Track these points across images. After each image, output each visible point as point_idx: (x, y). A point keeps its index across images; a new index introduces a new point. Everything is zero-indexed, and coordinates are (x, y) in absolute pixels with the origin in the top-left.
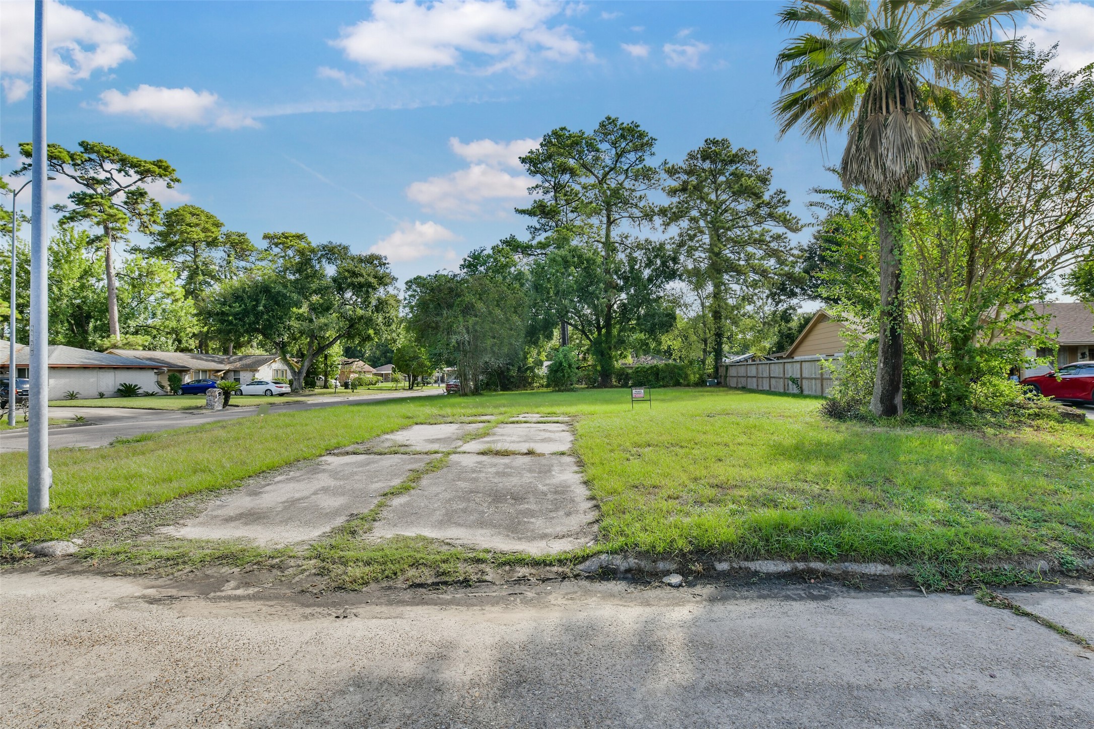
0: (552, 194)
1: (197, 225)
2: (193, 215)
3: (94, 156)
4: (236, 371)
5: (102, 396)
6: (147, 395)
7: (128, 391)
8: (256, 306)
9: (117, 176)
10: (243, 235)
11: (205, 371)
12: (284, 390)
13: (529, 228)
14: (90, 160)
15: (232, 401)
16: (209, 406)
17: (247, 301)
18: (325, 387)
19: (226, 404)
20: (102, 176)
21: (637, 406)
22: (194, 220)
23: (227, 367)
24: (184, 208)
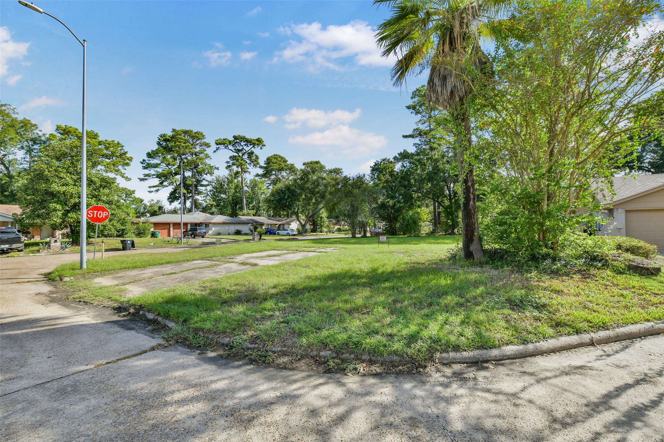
0: (428, 123)
1: (276, 163)
2: (275, 158)
3: (238, 141)
4: (283, 225)
5: (229, 234)
6: (246, 234)
7: (238, 233)
8: (285, 196)
9: (245, 147)
10: (293, 165)
11: (271, 225)
12: (294, 233)
13: (414, 144)
14: (237, 142)
15: (262, 238)
16: (253, 239)
17: (281, 194)
18: (321, 232)
19: (260, 238)
20: (241, 148)
21: (380, 245)
22: (275, 161)
23: (280, 223)
24: (271, 157)
